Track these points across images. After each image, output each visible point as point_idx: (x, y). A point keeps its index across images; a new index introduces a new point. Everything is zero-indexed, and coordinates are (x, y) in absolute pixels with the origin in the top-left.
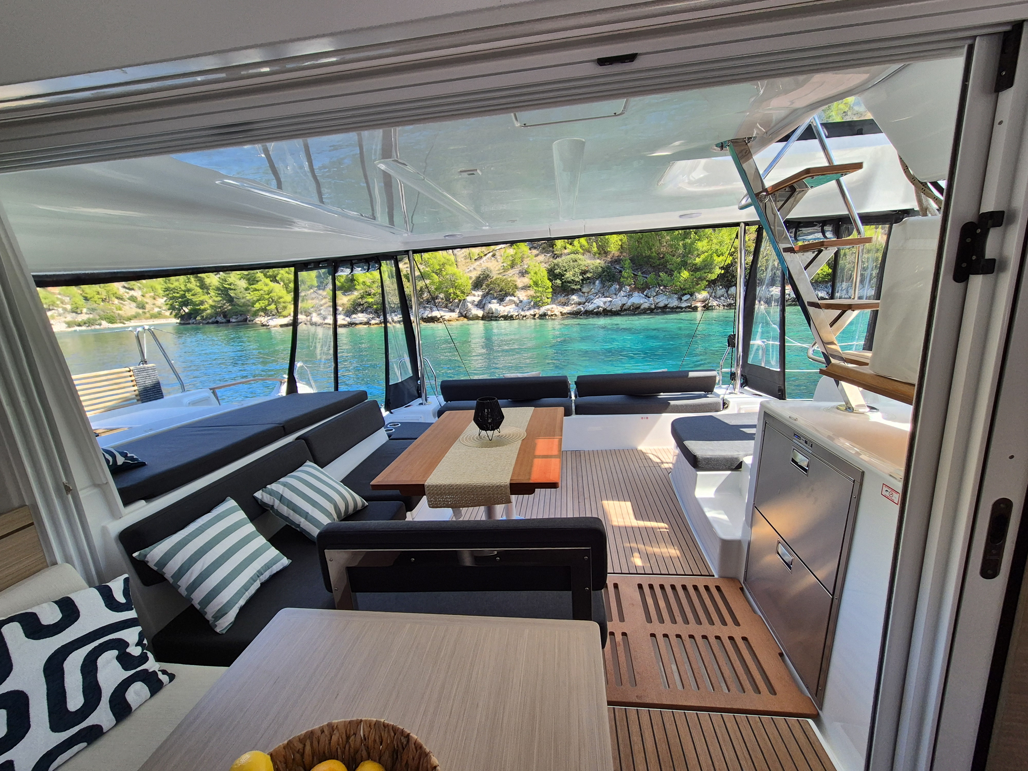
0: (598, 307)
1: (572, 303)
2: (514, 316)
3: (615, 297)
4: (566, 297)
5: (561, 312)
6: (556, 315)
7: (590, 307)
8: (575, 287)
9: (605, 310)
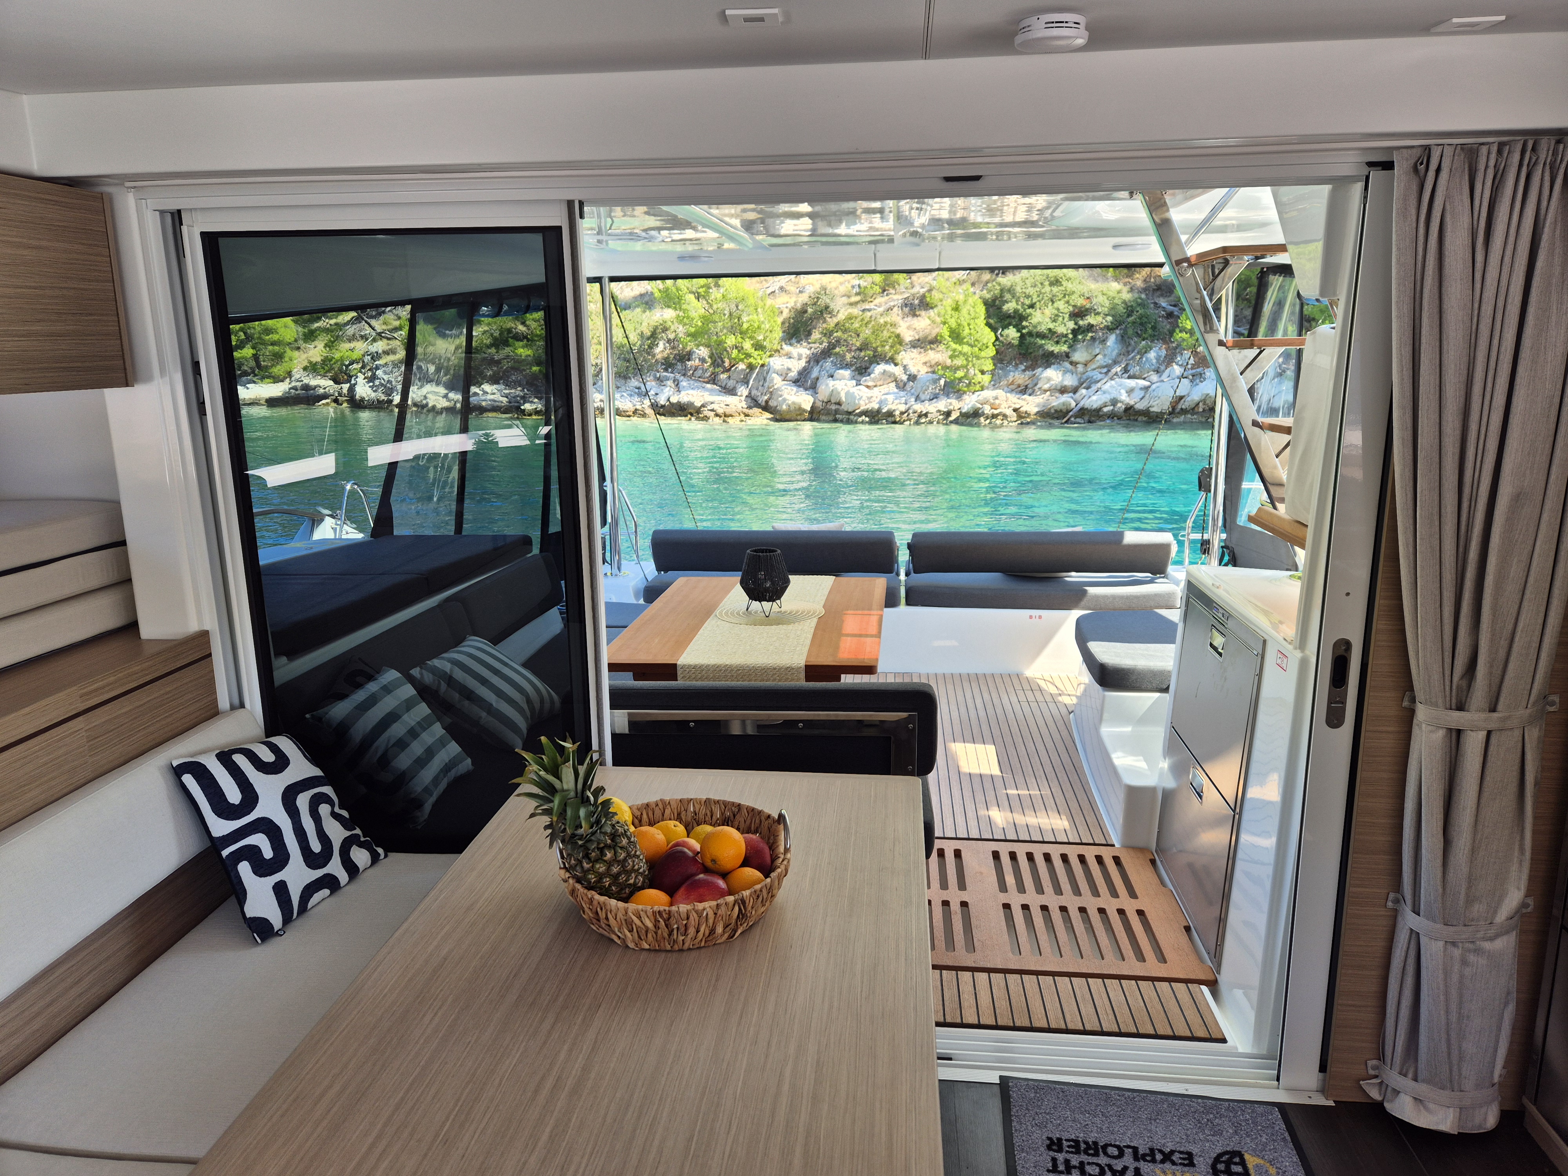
0: (1114, 402)
1: (1046, 386)
2: (897, 413)
3: (1154, 377)
4: (1029, 373)
5: (1015, 410)
6: (1005, 416)
7: (1093, 400)
8: (1056, 349)
9: (1129, 409)
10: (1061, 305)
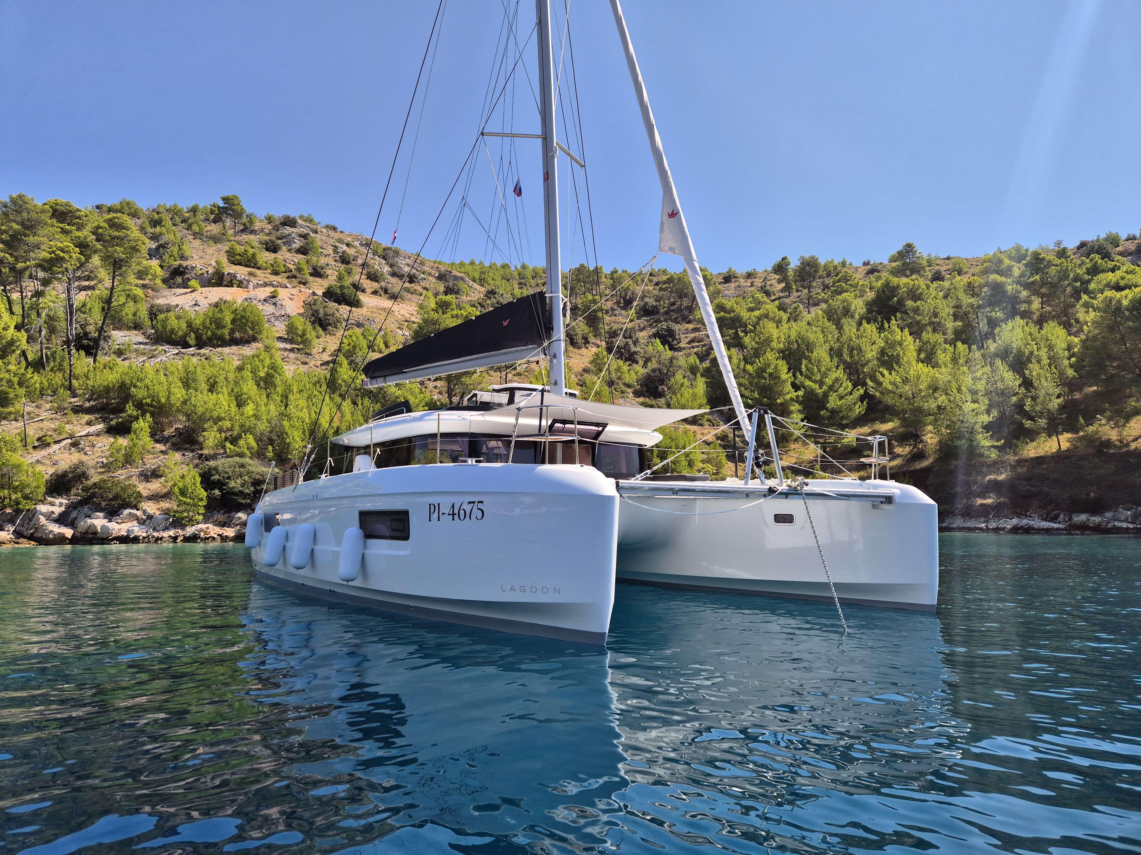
1: (237, 522)
2: (139, 538)
4: (227, 515)
5: (219, 535)
8: (243, 501)
10: (246, 478)
